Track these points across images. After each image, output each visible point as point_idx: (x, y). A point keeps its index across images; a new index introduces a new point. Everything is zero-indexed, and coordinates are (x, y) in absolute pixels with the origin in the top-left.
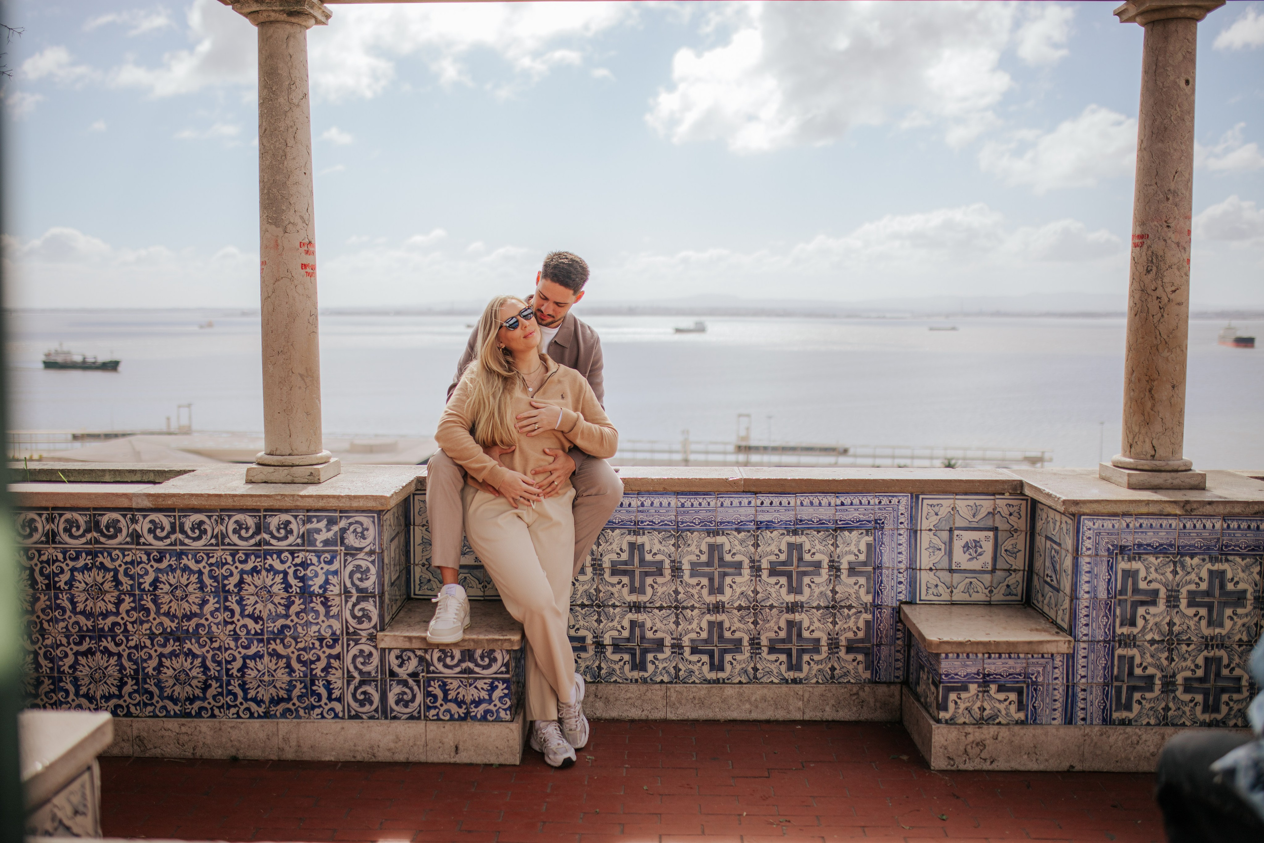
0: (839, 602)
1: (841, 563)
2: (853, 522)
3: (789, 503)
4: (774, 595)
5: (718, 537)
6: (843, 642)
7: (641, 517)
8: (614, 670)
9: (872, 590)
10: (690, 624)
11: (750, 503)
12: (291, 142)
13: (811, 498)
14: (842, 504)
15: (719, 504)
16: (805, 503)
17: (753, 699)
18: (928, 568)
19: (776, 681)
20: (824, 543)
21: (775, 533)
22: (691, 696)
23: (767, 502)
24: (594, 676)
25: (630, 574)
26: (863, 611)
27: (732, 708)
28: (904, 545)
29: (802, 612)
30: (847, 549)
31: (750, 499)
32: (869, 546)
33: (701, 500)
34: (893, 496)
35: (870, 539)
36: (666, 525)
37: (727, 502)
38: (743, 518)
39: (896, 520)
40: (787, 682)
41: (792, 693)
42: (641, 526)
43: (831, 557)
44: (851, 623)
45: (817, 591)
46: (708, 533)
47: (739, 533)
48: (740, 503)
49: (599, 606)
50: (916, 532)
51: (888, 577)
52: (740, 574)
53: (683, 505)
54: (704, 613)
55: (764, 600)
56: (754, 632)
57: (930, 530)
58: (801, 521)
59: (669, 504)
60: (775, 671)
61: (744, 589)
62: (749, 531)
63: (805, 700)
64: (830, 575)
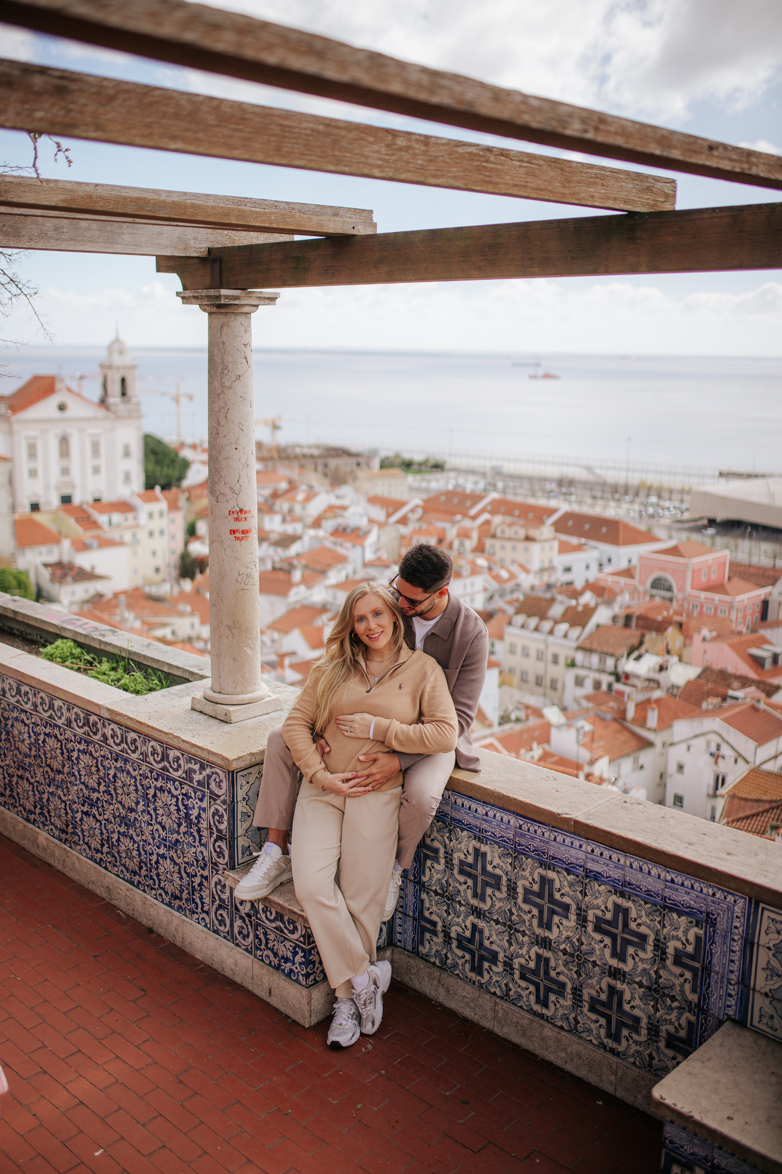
0: (662, 988)
1: (668, 947)
2: (683, 905)
3: (619, 860)
4: (598, 953)
5: (549, 872)
6: (663, 1034)
7: (485, 826)
8: (457, 964)
9: (698, 990)
10: (521, 948)
11: (581, 846)
12: (223, 422)
13: (641, 863)
14: (672, 881)
15: (552, 838)
16: (634, 866)
17: (569, 1050)
18: (763, 991)
19: (594, 1041)
20: (651, 917)
21: (603, 887)
22: (515, 1020)
23: (597, 851)
24: (441, 961)
25: (474, 878)
26: (687, 1009)
27: (550, 1050)
28: (738, 953)
29: (624, 982)
30: (675, 933)
31: (582, 843)
32: (698, 938)
33: (536, 828)
34: (729, 893)
35: (702, 932)
36: (505, 841)
37: (560, 838)
38: (573, 860)
39: (730, 921)
40: (605, 1048)
41: (606, 1063)
42: (485, 834)
43: (657, 935)
44: (673, 1016)
45: (641, 966)
46: (542, 864)
47: (569, 874)
48: (572, 843)
49: (449, 900)
50: (752, 944)
51: (716, 982)
52: (567, 917)
53: (520, 827)
54: (533, 943)
55: (588, 954)
56: (576, 982)
57: (769, 948)
58: (629, 884)
59: (509, 821)
60: (595, 1032)
61: (569, 934)
62: (578, 876)
63: (618, 1077)
64: (655, 955)
